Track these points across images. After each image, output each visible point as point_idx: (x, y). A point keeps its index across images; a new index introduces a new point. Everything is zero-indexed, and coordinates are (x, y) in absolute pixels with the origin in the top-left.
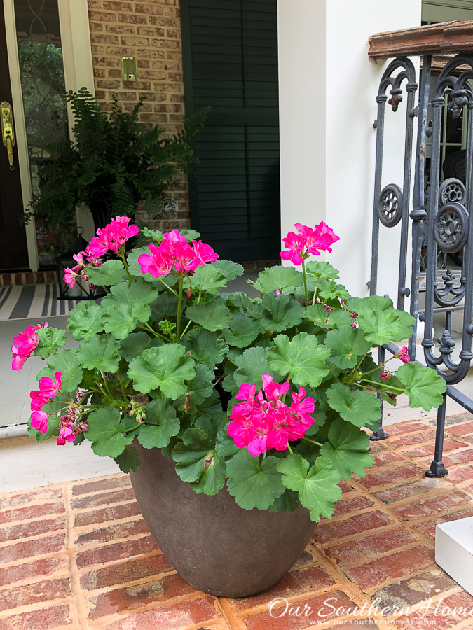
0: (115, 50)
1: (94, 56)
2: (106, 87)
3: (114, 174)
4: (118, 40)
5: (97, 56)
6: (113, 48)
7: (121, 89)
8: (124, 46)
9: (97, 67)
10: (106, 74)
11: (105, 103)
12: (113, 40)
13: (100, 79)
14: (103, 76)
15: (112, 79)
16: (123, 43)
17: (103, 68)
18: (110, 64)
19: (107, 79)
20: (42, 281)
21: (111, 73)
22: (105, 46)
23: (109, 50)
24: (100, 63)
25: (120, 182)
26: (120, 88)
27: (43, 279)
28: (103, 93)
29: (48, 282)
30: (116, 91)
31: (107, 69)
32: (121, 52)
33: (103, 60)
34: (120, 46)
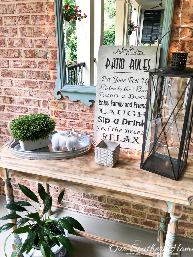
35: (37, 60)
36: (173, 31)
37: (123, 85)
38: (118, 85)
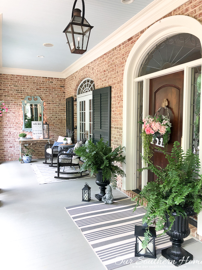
35: (18, 124)
36: (44, 119)
37: (37, 127)
38: (36, 127)
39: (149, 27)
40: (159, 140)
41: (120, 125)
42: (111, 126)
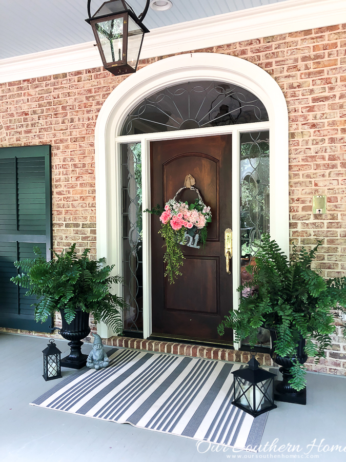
0: (308, 191)
1: (292, 197)
2: (299, 219)
3: (281, 316)
4: (311, 183)
5: (293, 197)
6: (308, 190)
7: (312, 220)
8: (317, 188)
9: (292, 205)
10: (300, 209)
11: (297, 231)
12: (308, 184)
13: (294, 214)
14: (297, 211)
15: (304, 213)
16: (316, 185)
17: (297, 205)
18: (303, 202)
19: (301, 213)
20: (239, 361)
21: (304, 209)
22: (300, 189)
23: (304, 191)
24: (296, 202)
25: (286, 324)
26: (310, 219)
27: (240, 359)
28: (296, 224)
29: (243, 362)
30: (307, 222)
31: (301, 206)
32: (313, 192)
33: (298, 200)
34: (314, 187)
39: (161, 58)
40: (194, 237)
41: (83, 220)
42: (53, 222)
